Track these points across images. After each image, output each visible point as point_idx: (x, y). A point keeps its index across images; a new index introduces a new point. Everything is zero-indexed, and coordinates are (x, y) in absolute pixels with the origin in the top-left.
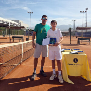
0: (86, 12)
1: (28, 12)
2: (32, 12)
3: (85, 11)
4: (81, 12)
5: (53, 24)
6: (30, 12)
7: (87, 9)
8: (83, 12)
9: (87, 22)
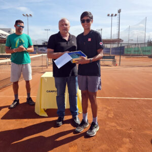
0: (116, 15)
1: (24, 15)
2: (31, 15)
3: (114, 15)
4: (108, 15)
6: (27, 15)
7: (119, 11)
8: (112, 15)
9: (119, 32)
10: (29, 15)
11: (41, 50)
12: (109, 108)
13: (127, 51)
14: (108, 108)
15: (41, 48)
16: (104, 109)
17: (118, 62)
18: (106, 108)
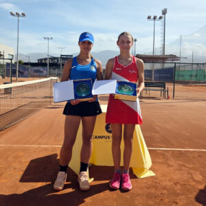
0: (160, 18)
1: (12, 14)
2: (23, 15)
4: (149, 18)
6: (17, 14)
7: (164, 12)
8: (155, 18)
9: (164, 45)
10: (20, 14)
11: (36, 71)
12: (191, 166)
13: (179, 76)
14: (187, 165)
15: (36, 68)
16: (183, 168)
18: (185, 166)
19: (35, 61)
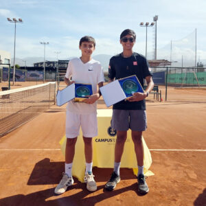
0: (152, 24)
1: (9, 20)
2: (20, 20)
3: (150, 24)
4: (142, 24)
5: (85, 46)
7: (156, 19)
8: (147, 24)
9: (156, 49)
10: (18, 20)
11: (32, 75)
13: (170, 79)
15: (32, 72)
16: (179, 167)
17: (163, 96)
19: (31, 65)
